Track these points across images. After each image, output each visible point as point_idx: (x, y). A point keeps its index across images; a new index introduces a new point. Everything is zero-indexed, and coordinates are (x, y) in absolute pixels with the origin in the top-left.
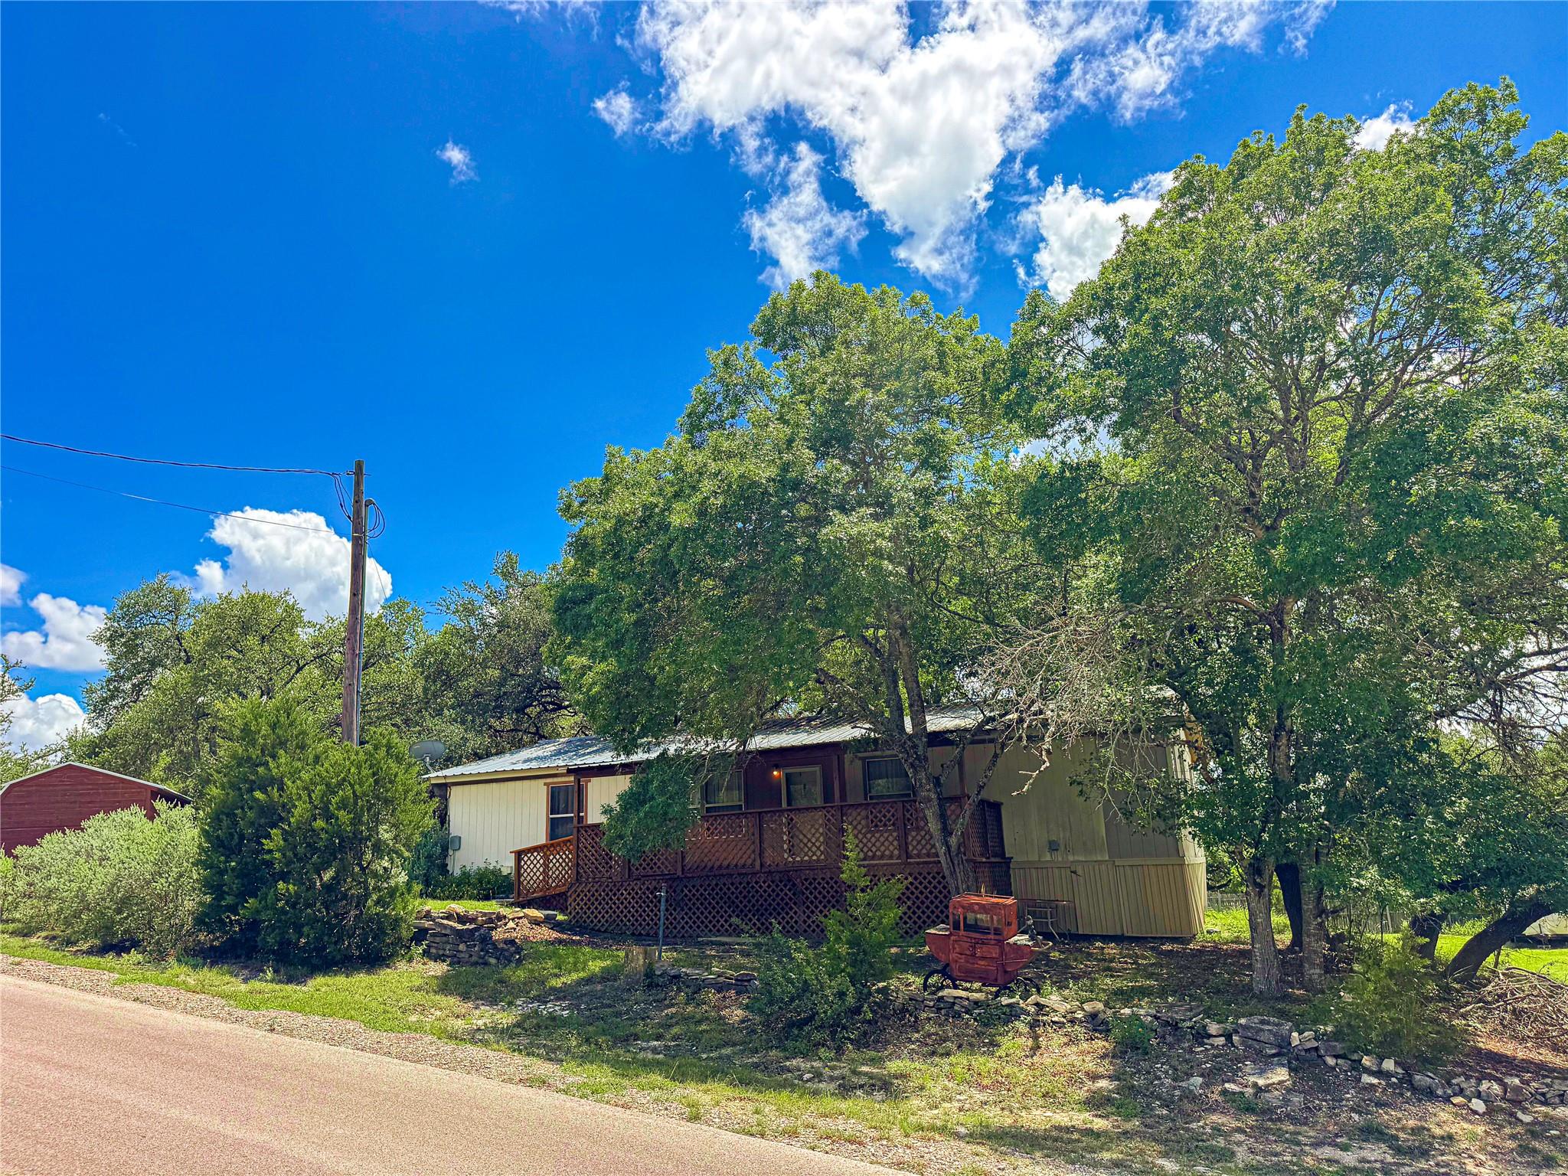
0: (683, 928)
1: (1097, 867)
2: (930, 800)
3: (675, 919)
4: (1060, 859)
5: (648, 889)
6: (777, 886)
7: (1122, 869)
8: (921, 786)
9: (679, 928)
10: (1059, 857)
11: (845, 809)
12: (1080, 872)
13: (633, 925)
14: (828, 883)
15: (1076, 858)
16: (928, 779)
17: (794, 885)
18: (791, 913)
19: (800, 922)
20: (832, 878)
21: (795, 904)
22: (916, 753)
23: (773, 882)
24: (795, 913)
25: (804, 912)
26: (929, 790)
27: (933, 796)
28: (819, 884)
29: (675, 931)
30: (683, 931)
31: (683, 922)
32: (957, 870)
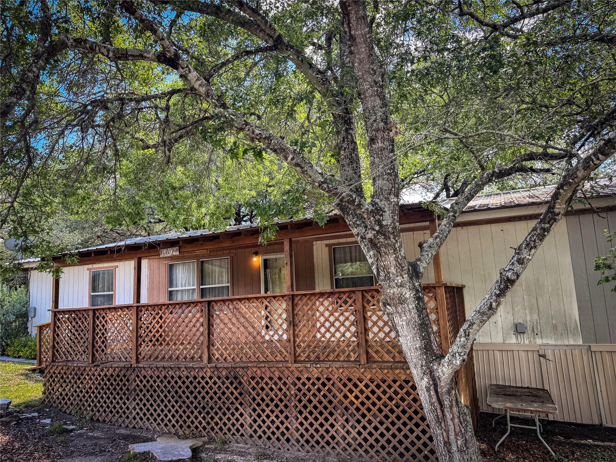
0: (135, 418)
1: (569, 352)
2: (402, 301)
3: (128, 408)
4: (527, 342)
5: (106, 375)
6: (223, 383)
7: (598, 355)
8: (388, 278)
9: (131, 417)
10: (525, 340)
11: (296, 299)
12: (550, 356)
13: (92, 410)
14: (276, 384)
15: (545, 341)
16: (400, 266)
17: (240, 383)
18: (237, 415)
19: (246, 426)
20: (280, 379)
21: (241, 404)
22: (379, 222)
23: (219, 378)
24: (241, 415)
25: (251, 416)
26: (401, 286)
27: (408, 294)
28: (267, 384)
29: (127, 421)
30: (134, 422)
31: (134, 413)
32: (449, 416)
